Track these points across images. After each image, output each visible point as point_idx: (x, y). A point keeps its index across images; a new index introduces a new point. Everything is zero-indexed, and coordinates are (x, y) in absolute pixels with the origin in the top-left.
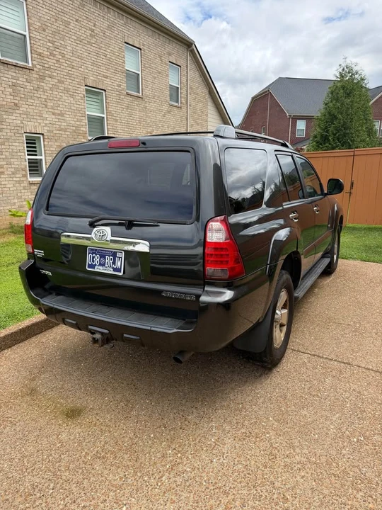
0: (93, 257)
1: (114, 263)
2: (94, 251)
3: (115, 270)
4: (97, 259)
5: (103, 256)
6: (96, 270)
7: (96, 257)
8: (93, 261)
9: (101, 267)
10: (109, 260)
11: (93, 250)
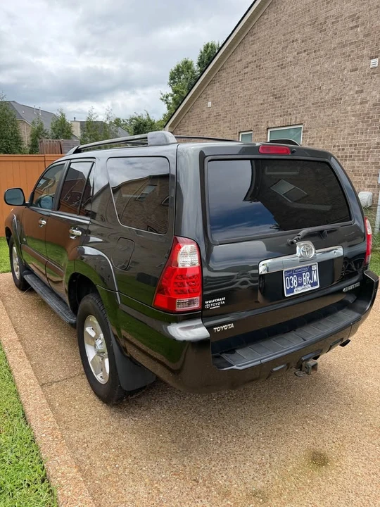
0: (291, 280)
1: (311, 278)
2: (290, 273)
3: (313, 285)
4: (294, 280)
5: (300, 275)
6: (295, 293)
7: (293, 279)
8: (291, 284)
9: (300, 288)
10: (306, 277)
11: (289, 271)
